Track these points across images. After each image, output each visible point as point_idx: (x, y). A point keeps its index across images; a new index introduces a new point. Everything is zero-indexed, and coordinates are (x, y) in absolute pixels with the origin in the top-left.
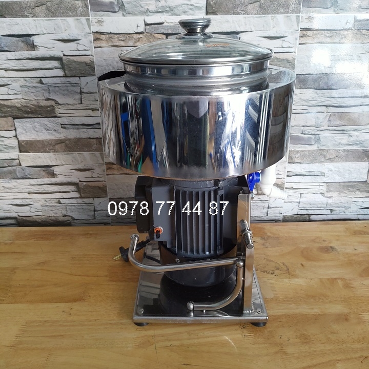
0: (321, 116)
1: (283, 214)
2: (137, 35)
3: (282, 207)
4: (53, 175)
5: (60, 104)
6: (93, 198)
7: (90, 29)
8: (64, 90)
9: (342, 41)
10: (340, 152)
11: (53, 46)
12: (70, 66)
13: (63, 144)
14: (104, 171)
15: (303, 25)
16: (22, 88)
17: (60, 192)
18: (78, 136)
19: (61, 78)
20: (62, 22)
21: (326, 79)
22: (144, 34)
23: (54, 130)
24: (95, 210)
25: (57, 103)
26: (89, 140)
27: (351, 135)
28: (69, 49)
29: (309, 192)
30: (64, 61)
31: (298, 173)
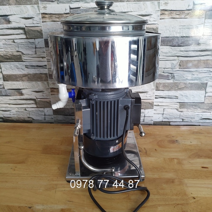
0: (174, 62)
1: (153, 121)
2: (66, 15)
3: (153, 117)
4: (22, 94)
5: (24, 54)
6: (44, 108)
7: (40, 12)
8: (26, 46)
9: (186, 17)
10: (187, 84)
11: (20, 21)
12: (29, 33)
13: (27, 77)
14: (49, 93)
15: (162, 8)
16: (4, 45)
17: (26, 104)
18: (35, 73)
19: (25, 39)
20: (24, 8)
21: (177, 40)
22: (70, 14)
23: (22, 69)
24: (45, 115)
25: (23, 54)
26: (41, 75)
27: (193, 74)
28: (28, 23)
29: (169, 108)
30: (26, 30)
31: (162, 96)
